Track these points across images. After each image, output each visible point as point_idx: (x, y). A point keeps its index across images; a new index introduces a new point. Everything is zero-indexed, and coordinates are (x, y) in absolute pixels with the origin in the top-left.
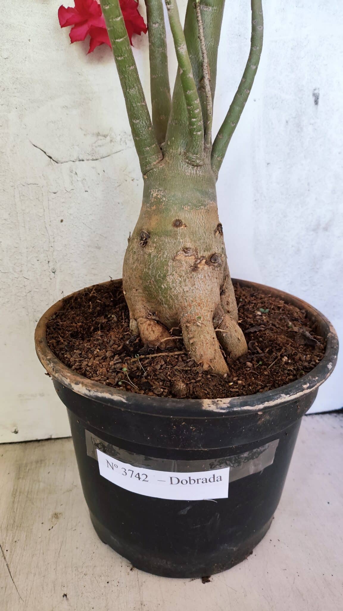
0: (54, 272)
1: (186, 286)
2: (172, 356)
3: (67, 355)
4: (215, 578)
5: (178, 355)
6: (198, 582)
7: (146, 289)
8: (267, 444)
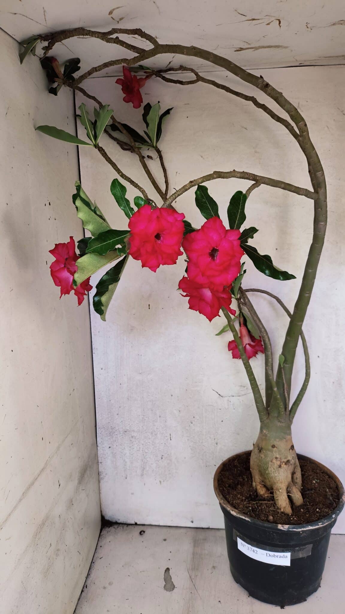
0: (217, 444)
1: (276, 473)
2: (269, 503)
3: (227, 497)
4: (287, 608)
5: (271, 503)
6: (278, 608)
7: (260, 471)
8: (307, 546)
